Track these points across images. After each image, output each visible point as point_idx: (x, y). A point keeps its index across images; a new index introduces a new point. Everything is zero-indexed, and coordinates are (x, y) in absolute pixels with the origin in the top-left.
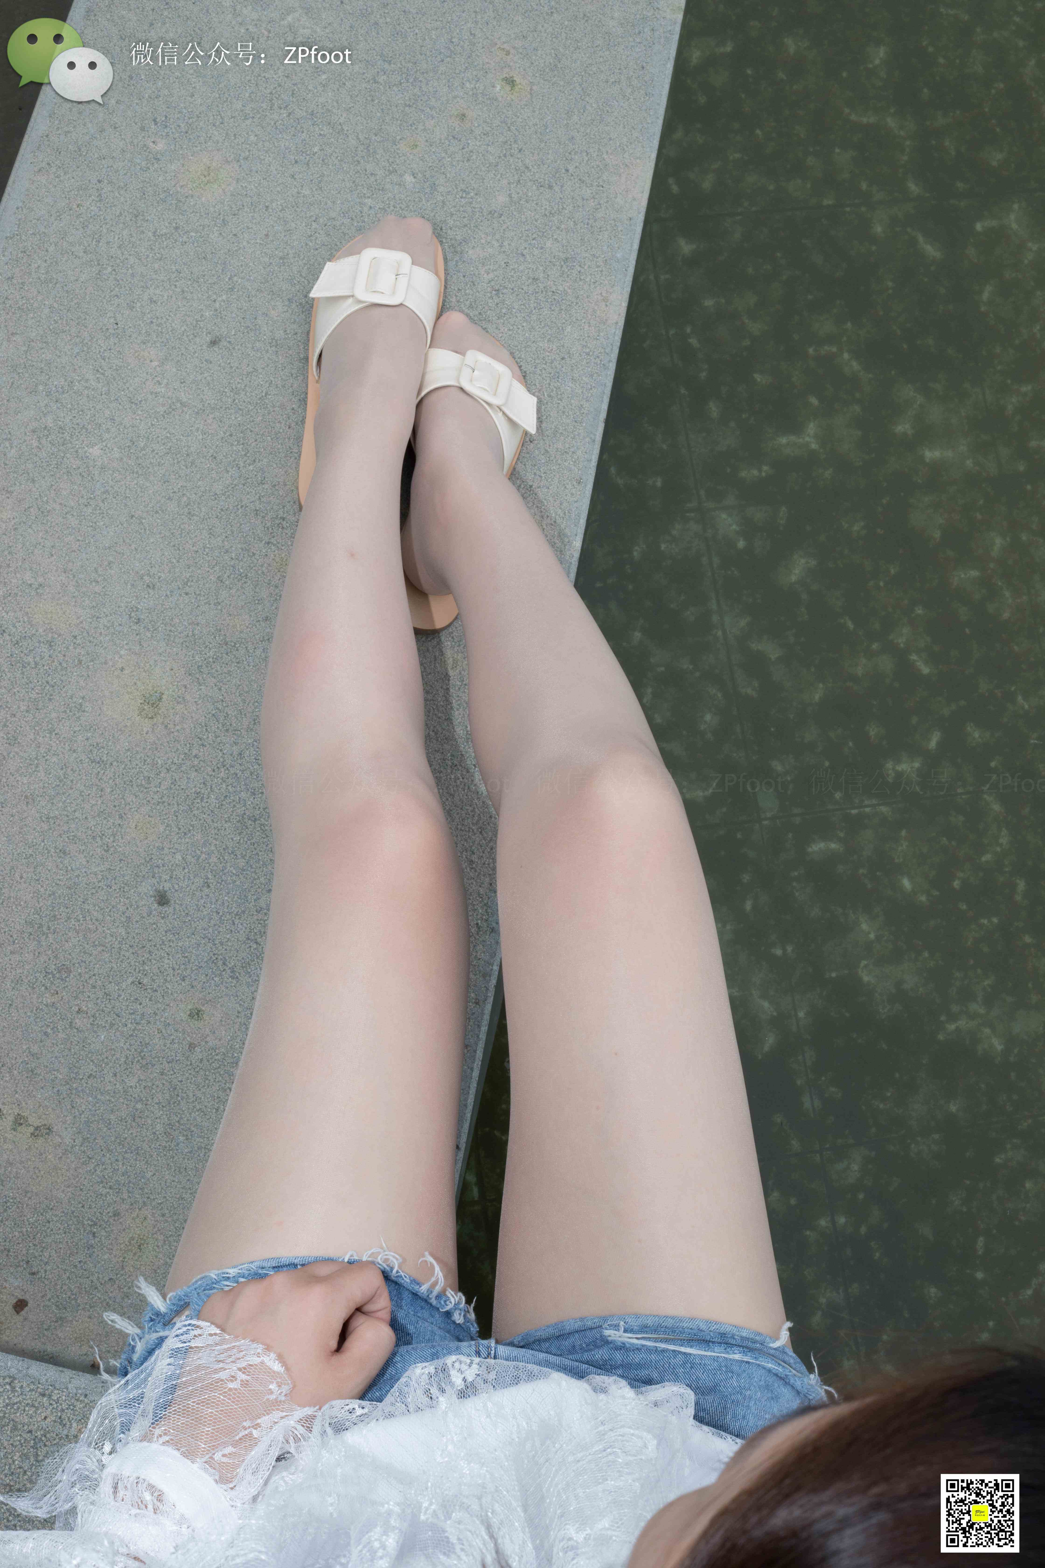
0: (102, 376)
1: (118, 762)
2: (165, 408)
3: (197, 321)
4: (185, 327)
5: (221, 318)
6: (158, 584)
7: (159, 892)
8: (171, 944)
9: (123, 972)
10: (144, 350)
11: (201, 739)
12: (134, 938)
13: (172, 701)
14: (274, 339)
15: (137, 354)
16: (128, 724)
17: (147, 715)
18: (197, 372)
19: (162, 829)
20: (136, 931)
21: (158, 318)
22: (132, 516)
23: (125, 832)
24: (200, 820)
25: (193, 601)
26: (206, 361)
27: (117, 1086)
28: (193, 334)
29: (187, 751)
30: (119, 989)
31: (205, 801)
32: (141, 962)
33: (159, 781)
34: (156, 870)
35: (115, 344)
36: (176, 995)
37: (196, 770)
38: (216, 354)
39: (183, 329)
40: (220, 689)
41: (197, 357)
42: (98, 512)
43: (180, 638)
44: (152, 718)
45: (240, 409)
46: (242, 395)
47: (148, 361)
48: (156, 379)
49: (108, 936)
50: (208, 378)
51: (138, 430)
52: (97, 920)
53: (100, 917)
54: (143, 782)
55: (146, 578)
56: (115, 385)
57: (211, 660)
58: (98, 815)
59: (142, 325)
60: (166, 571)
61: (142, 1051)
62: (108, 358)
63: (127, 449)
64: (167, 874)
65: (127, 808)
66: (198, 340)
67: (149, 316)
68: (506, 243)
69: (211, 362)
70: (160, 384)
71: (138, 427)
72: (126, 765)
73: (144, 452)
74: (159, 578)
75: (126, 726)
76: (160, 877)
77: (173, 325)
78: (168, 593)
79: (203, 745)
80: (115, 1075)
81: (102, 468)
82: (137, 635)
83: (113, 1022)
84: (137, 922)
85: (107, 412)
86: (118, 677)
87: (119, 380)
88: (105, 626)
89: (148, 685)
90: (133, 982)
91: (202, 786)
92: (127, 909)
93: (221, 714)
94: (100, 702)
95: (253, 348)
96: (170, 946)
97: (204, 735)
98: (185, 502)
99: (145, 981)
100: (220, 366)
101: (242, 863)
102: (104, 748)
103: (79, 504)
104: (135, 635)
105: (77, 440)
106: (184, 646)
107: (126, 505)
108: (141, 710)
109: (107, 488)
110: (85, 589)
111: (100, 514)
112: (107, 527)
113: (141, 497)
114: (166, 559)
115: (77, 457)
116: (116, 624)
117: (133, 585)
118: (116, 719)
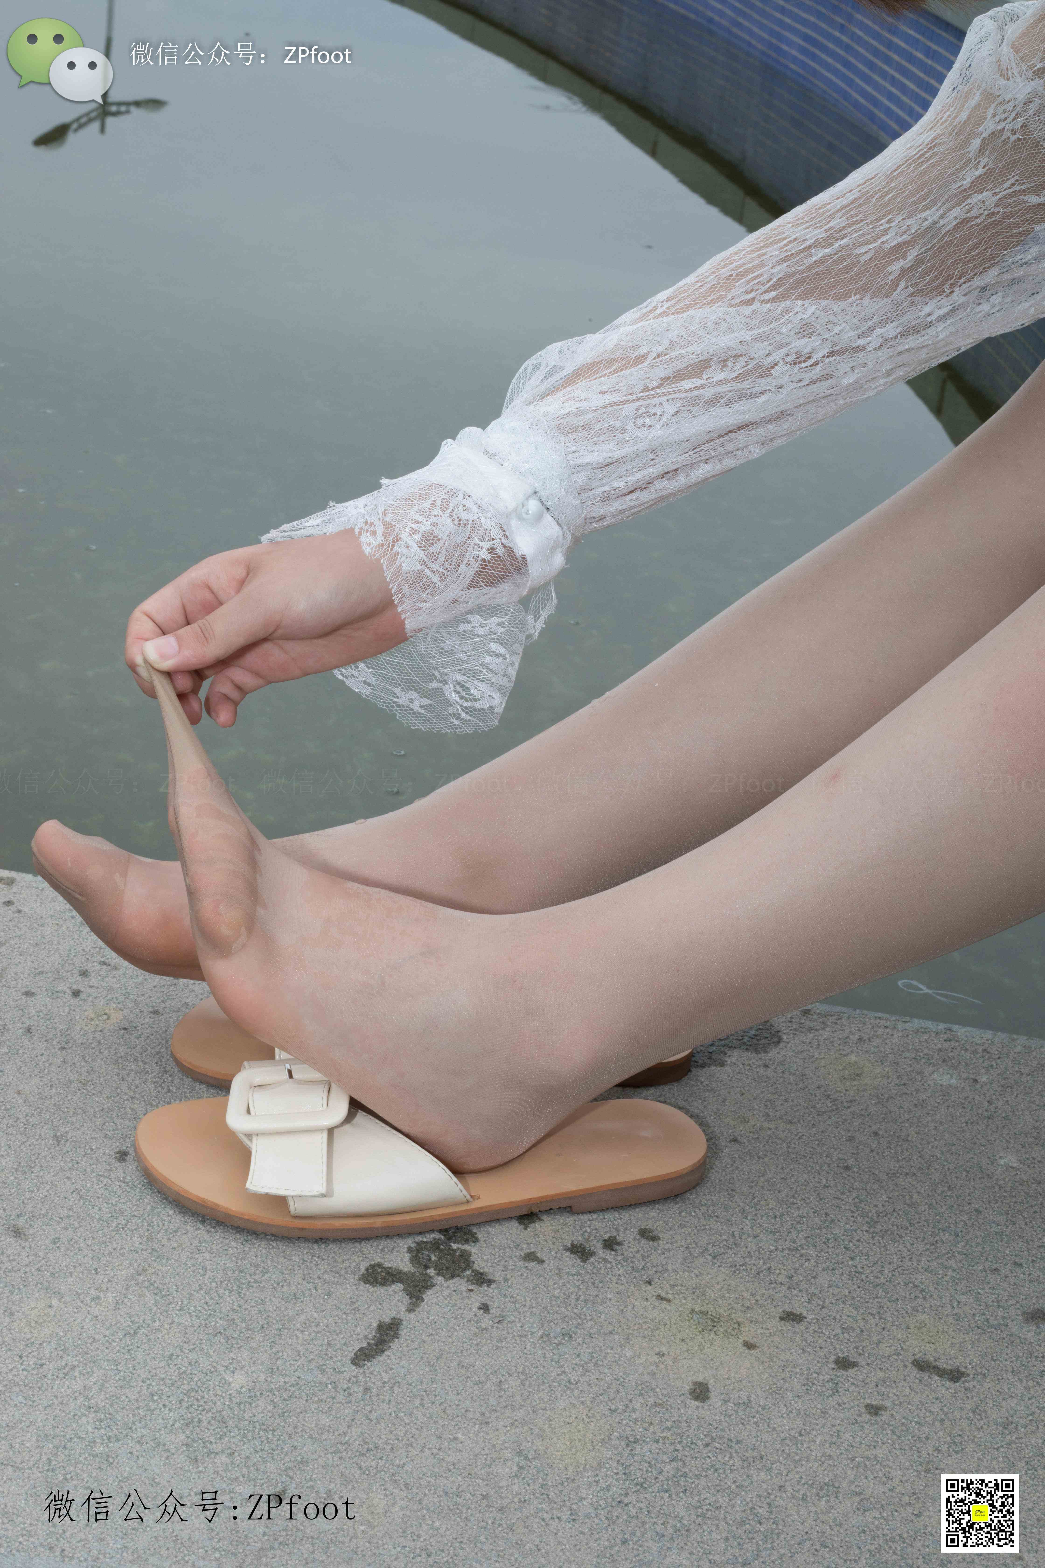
2: (147, 1294)
15: (34, 1324)
17: (734, 1328)
34: (993, 1322)
40: (669, 1250)
43: (587, 1289)
45: (152, 1210)
46: (125, 1207)
47: (50, 1311)
48: (88, 1302)
54: (853, 1334)
56: (98, 1352)
57: (619, 1258)
58: (927, 1385)
62: (40, 1359)
64: (996, 1311)
65: (902, 1353)
71: (186, 1327)
76: (1004, 1318)
78: (508, 1300)
79: (769, 1269)
85: (155, 1364)
86: (676, 1359)
88: (583, 1375)
89: (680, 1327)
95: (32, 1192)
101: (946, 1237)
103: (347, 1403)
104: (594, 1340)
105: (215, 1403)
106: (601, 1285)
107: (345, 1344)
108: (726, 1334)
109: (312, 1366)
110: (518, 1398)
111: (365, 1377)
112: (392, 1369)
113: (327, 1326)
114: (446, 1302)
115: (250, 1404)
116: (577, 1361)
117: (500, 1340)
118: (751, 1363)
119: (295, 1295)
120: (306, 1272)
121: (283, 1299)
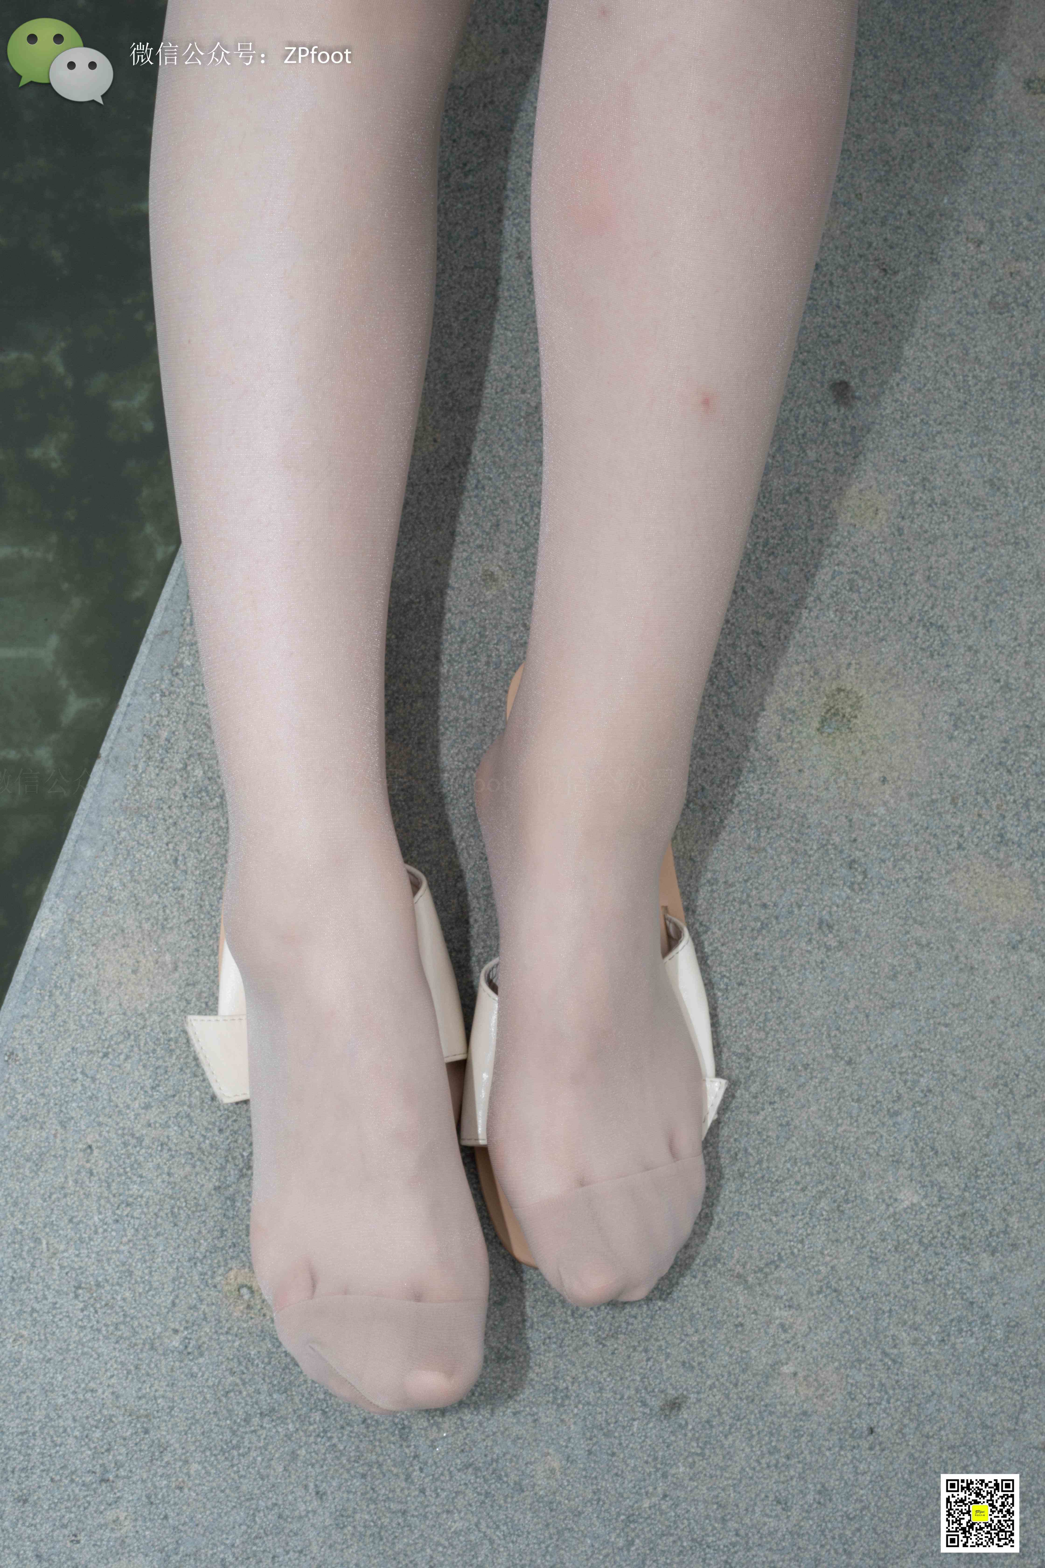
0: (888, 1350)
1: (900, 622)
2: (776, 1274)
3: (702, 1455)
4: (727, 1443)
5: (656, 1459)
6: (813, 930)
7: (846, 404)
8: (832, 322)
9: (910, 290)
10: (807, 1399)
11: (760, 644)
12: (890, 339)
13: (804, 716)
14: (559, 1406)
15: (820, 1392)
16: (879, 683)
17: (847, 697)
18: (711, 1346)
20: (885, 348)
21: (776, 1466)
22: (849, 1062)
23: (895, 505)
24: (772, 510)
25: (754, 892)
26: (692, 1368)
27: (926, 130)
28: (712, 1427)
29: (785, 627)
30: (918, 266)
31: (761, 540)
32: (881, 301)
33: (834, 583)
34: (848, 438)
35: (859, 1416)
36: (831, 246)
37: (772, 592)
38: (673, 1381)
39: (730, 1438)
40: (721, 727)
41: (708, 1376)
42: (909, 1077)
43: (782, 827)
44: (839, 690)
47: (801, 1375)
48: (788, 1336)
49: (930, 348)
50: (690, 1331)
51: (828, 1234)
52: (947, 374)
53: (940, 377)
54: (860, 583)
55: (834, 944)
56: (864, 1329)
58: (936, 538)
59: (806, 1452)
60: (796, 953)
61: (887, 172)
62: (873, 1386)
63: (851, 1197)
64: (832, 430)
65: (888, 545)
66: (705, 1415)
67: (792, 1473)
69: (684, 1364)
70: (782, 1325)
71: (828, 1240)
72: (886, 615)
73: (820, 1188)
74: (810, 940)
75: (883, 681)
76: (843, 426)
77: (748, 1450)
78: (796, 911)
79: (758, 633)
80: (930, 145)
81: (898, 1162)
82: (855, 840)
83: (928, 220)
84: (884, 363)
85: (882, 1275)
86: (891, 767)
87: (857, 1339)
88: (909, 862)
89: (843, 749)
90: (896, 273)
91: (765, 566)
92: (898, 385)
93: (721, 684)
94: (925, 727)
95: (601, 1389)
96: (834, 318)
97: (754, 651)
98: (755, 1082)
99: (876, 272)
100: (668, 1356)
102: (922, 649)
103: (943, 1096)
104: (860, 840)
105: (940, 1222)
106: (776, 812)
107: (860, 1085)
108: (856, 706)
109: (891, 1122)
110: (939, 932)
111: (906, 1073)
112: (896, 1046)
113: (832, 1099)
114: (797, 975)
115: (941, 1188)
116: (890, 864)
117: (857, 932)
118: (899, 695)
119: (781, 1125)
120: (746, 1110)
121: (788, 1139)
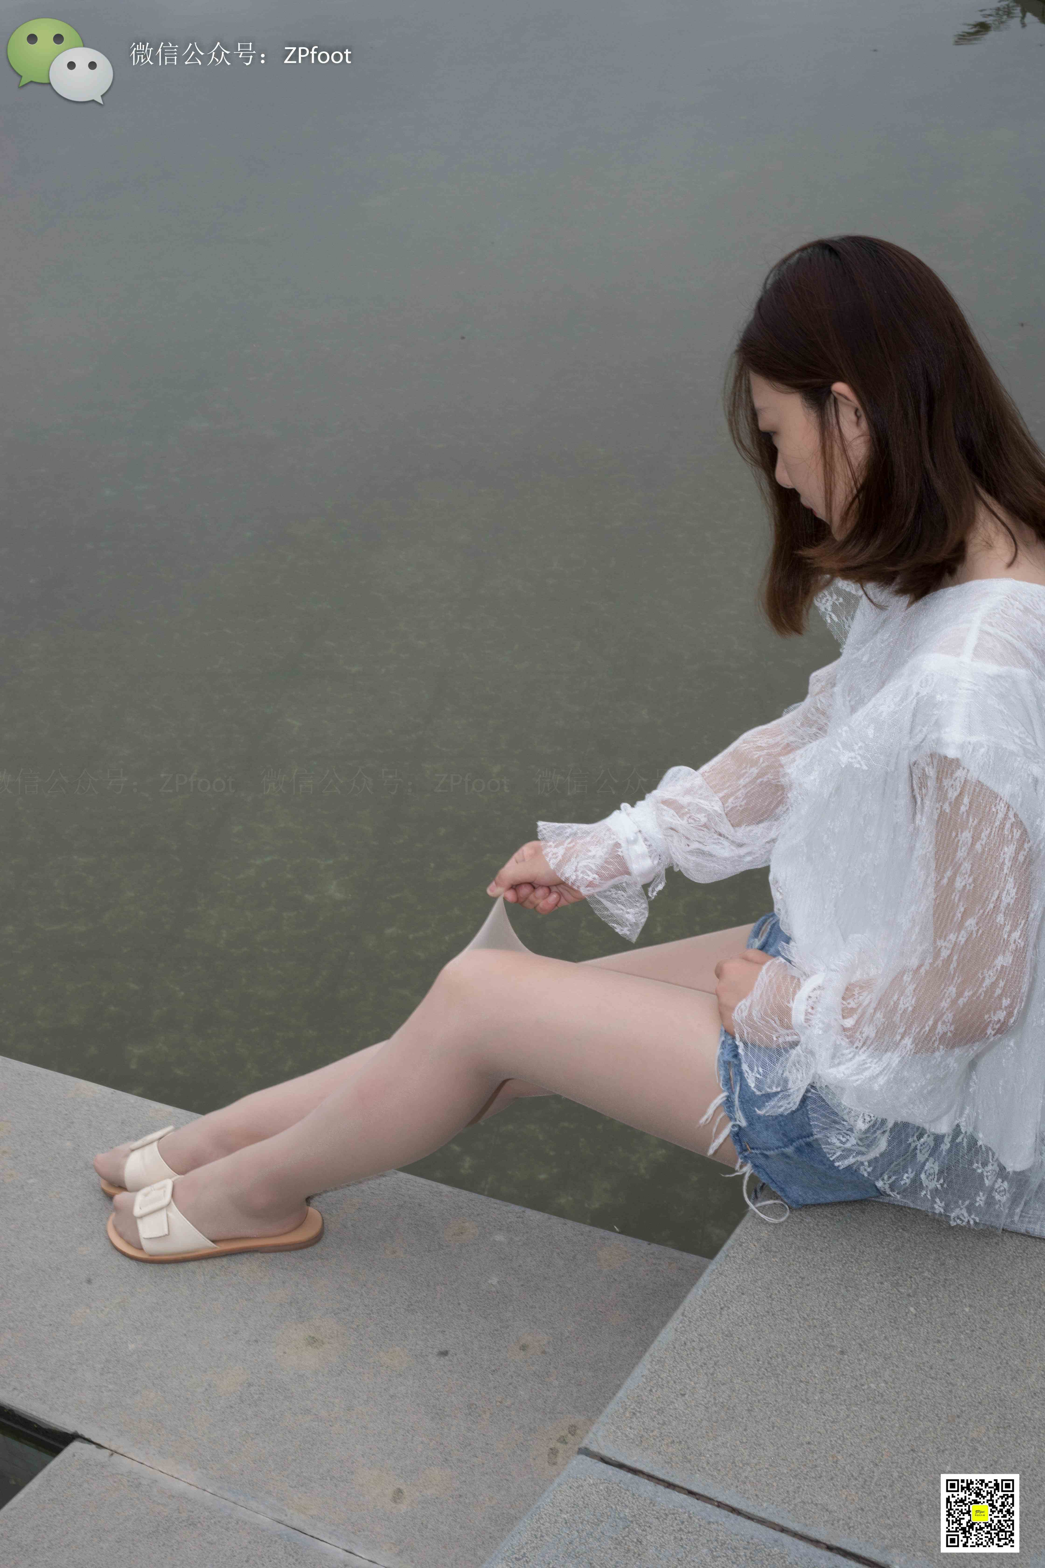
0: (82, 1337)
1: (345, 1363)
2: (121, 1310)
3: (70, 1288)
4: (71, 1294)
5: (74, 1276)
6: (236, 1329)
7: (438, 1354)
9: (483, 1378)
10: (76, 1315)
11: (348, 1323)
12: (463, 1370)
15: (77, 1319)
17: (320, 1345)
18: (104, 1292)
19: (398, 1348)
20: (459, 1368)
21: (58, 1305)
22: (185, 1335)
23: (393, 1365)
24: (400, 1329)
25: (256, 1314)
26: (99, 1287)
27: (557, 1390)
28: (78, 1290)
29: (353, 1330)
30: (494, 1382)
31: (388, 1326)
32: (481, 1369)
35: (64, 1328)
36: (508, 1355)
37: (367, 1327)
38: (98, 1282)
40: (319, 1309)
41: (95, 1291)
42: (173, 1351)
43: (277, 1323)
44: (323, 1343)
47: (85, 1314)
48: (99, 1312)
49: (457, 1382)
50: (112, 1287)
51: (128, 1325)
53: (443, 1384)
54: (364, 1353)
55: (229, 1334)
56: (92, 1331)
57: (298, 1311)
58: (376, 1376)
59: (58, 1313)
60: (230, 1324)
61: (538, 1375)
62: (72, 1332)
63: (138, 1332)
64: (429, 1349)
65: (377, 1362)
66: (83, 1289)
67: (54, 1309)
68: (98, 1146)
69: (102, 1285)
70: (103, 1310)
72: (349, 1359)
73: (145, 1324)
74: (233, 1327)
75: (323, 1356)
76: (429, 1353)
77: (66, 1299)
78: (245, 1325)
80: (549, 1390)
81: (145, 1345)
82: (265, 1343)
83: (514, 1387)
84: (453, 1367)
85: (108, 1338)
86: (289, 1355)
87: (90, 1329)
88: (251, 1358)
89: (301, 1342)
90: (492, 1374)
91: (378, 1326)
92: (443, 1370)
93: (336, 1311)
94: (301, 1366)
96: (476, 1354)
98: (188, 1309)
99: (494, 1368)
100: (106, 1281)
101: (436, 1314)
102: (333, 1368)
105: (119, 1355)
107: (176, 1337)
108: (316, 1347)
109: (160, 1344)
110: (223, 1364)
116: (253, 1352)
118: (316, 1360)
